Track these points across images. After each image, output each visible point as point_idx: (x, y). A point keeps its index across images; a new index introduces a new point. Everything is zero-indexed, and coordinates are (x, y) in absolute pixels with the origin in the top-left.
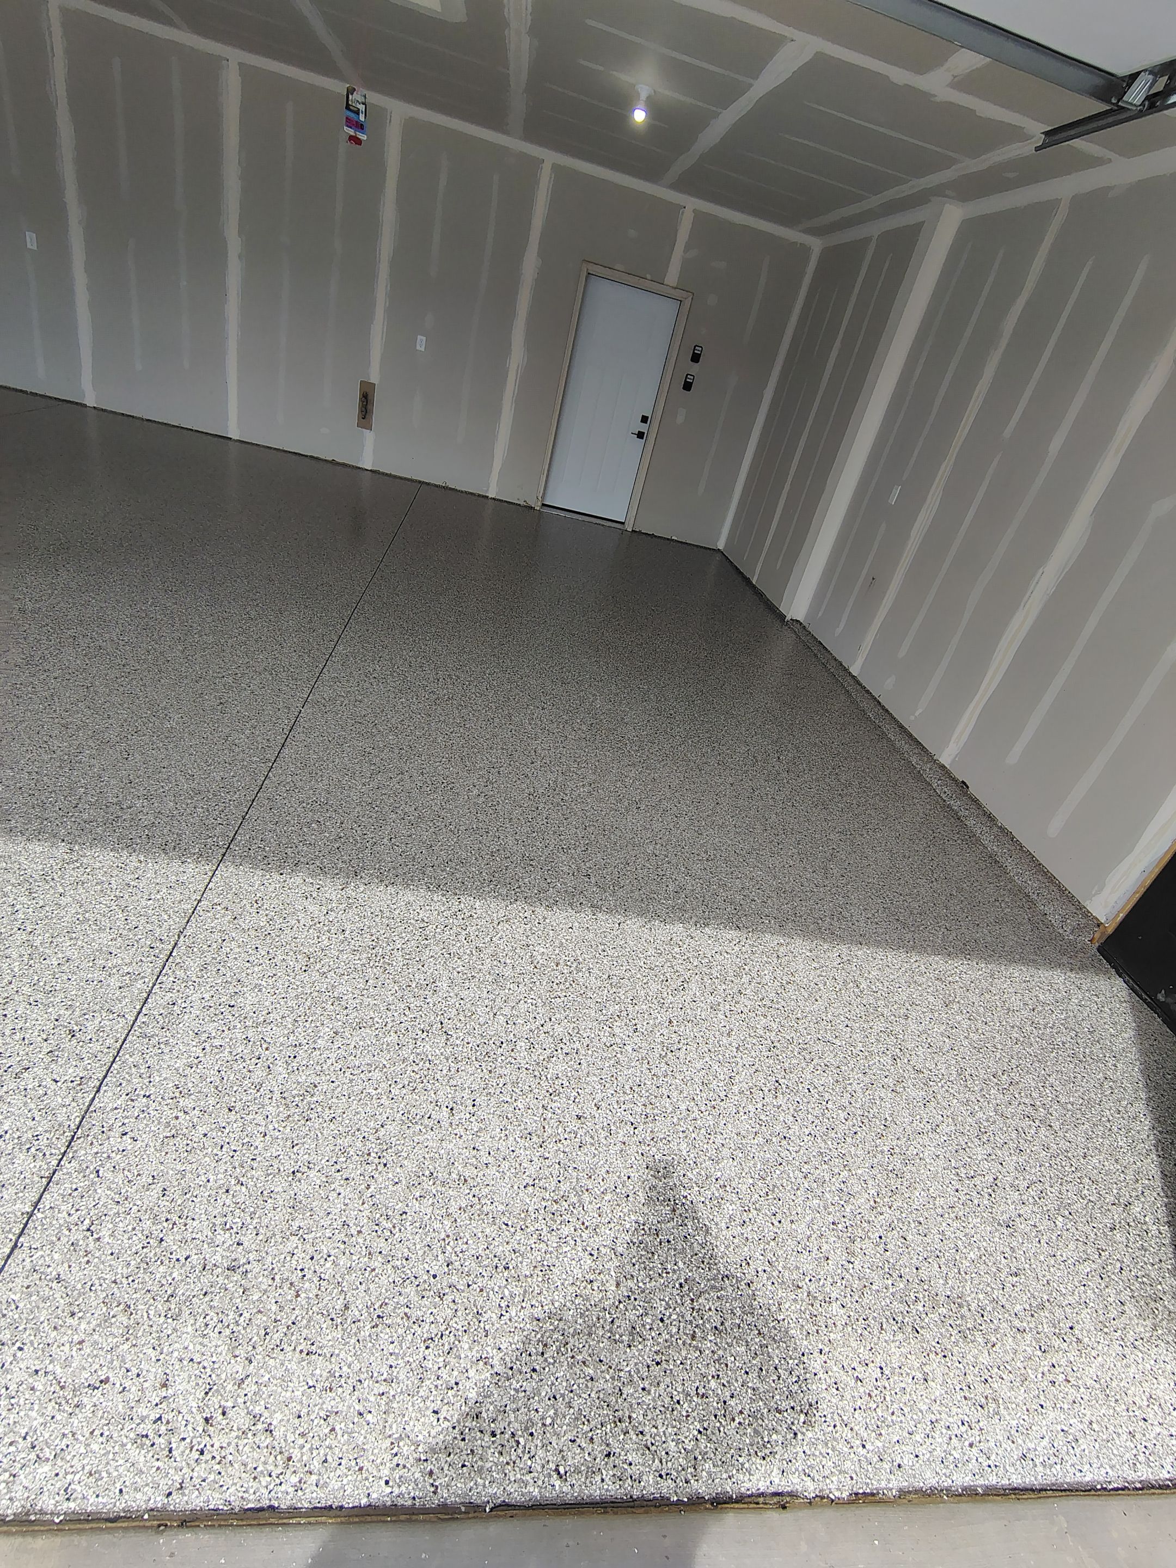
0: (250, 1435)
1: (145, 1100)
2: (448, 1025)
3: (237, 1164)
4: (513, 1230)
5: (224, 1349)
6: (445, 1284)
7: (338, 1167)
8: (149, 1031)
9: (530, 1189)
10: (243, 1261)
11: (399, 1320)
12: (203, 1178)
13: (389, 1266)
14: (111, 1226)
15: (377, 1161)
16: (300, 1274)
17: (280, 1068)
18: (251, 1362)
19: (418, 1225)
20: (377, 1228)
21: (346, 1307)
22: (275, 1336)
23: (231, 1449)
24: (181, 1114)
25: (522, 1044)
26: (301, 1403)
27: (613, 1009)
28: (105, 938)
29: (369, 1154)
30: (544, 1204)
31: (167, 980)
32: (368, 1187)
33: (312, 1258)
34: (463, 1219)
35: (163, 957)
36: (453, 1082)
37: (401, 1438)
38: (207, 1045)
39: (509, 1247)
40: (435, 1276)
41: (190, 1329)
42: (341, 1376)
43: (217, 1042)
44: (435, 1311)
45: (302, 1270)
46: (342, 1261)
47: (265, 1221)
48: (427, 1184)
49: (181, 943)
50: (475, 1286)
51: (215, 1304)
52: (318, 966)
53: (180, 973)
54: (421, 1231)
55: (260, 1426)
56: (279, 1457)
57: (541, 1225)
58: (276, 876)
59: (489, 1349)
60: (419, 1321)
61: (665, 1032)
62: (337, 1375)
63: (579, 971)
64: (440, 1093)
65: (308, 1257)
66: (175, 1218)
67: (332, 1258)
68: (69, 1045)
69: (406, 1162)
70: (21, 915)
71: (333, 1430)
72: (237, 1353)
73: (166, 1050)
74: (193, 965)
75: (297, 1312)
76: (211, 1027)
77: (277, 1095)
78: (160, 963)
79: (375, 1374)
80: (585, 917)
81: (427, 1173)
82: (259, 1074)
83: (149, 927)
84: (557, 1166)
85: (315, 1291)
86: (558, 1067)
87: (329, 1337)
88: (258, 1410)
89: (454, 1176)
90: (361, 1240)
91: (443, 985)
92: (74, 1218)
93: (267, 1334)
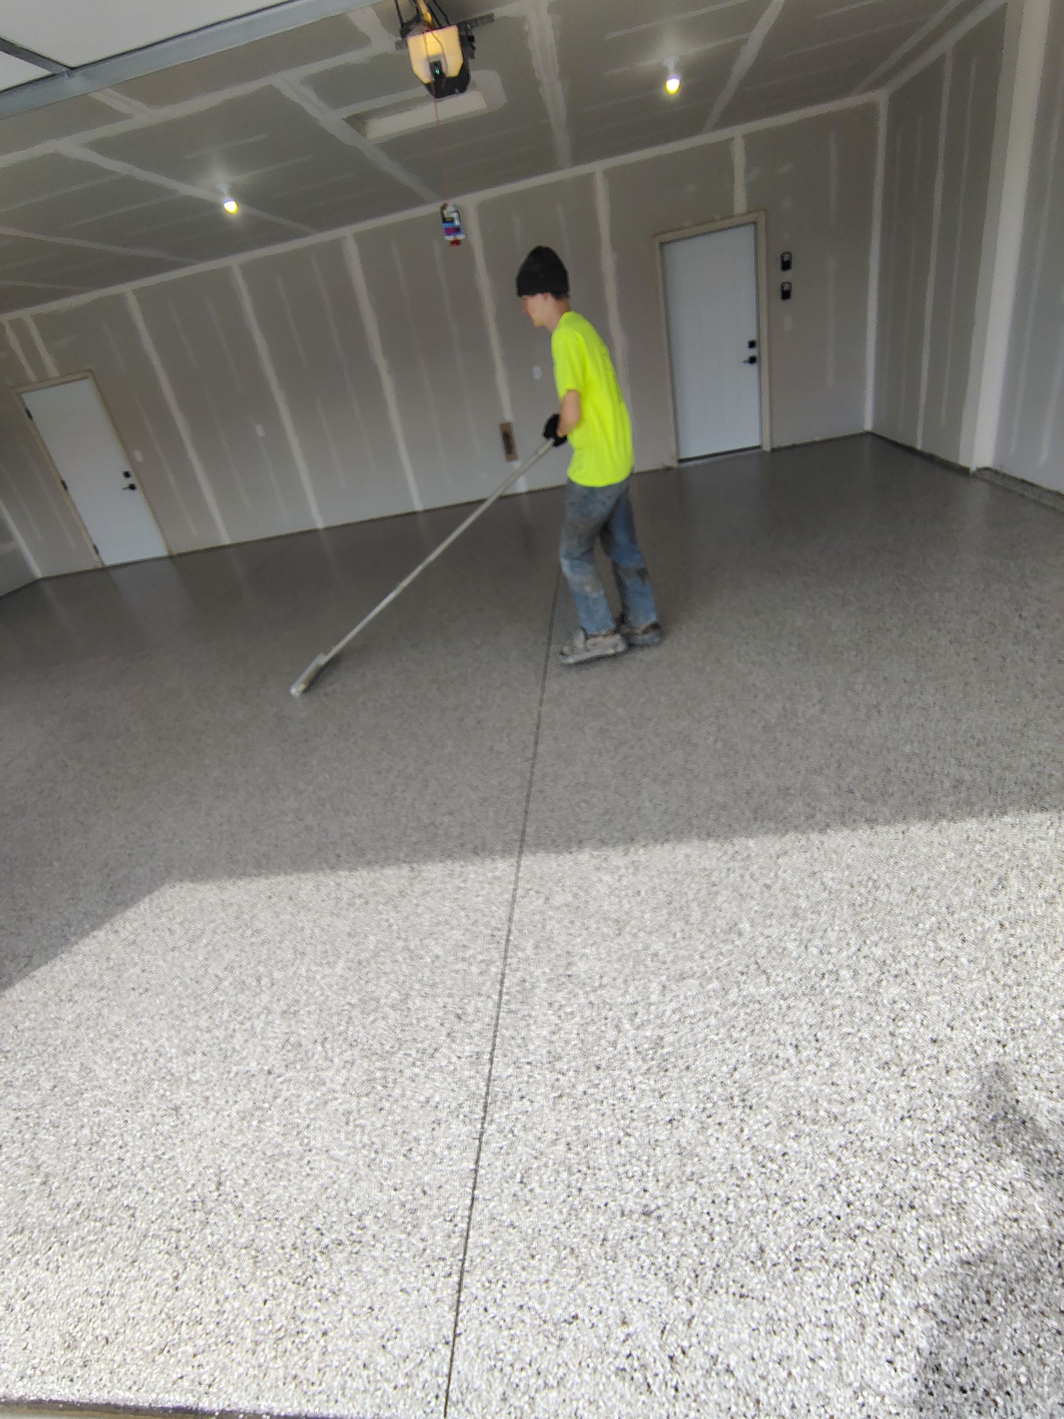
0: (713, 1374)
1: (528, 1067)
2: (765, 965)
3: (619, 1116)
4: (904, 1166)
5: (664, 1289)
6: (852, 1225)
7: (708, 1113)
8: (513, 1007)
9: (908, 1122)
10: (653, 1207)
11: (818, 1264)
12: (595, 1132)
13: (789, 1208)
14: (537, 1178)
15: (741, 1104)
16: (708, 1218)
17: (627, 1026)
18: (691, 1303)
19: (803, 1164)
20: (764, 1170)
21: (762, 1250)
22: (706, 1278)
23: (701, 1387)
24: (560, 1076)
25: (845, 973)
26: (750, 1345)
27: (930, 922)
28: (457, 934)
29: (732, 1098)
30: (929, 1136)
31: (513, 961)
32: (742, 1130)
33: (713, 1202)
34: (846, 1155)
35: (503, 942)
36: (787, 1020)
37: (862, 1388)
38: (561, 1013)
39: (907, 1185)
40: (839, 1218)
41: (629, 1270)
42: (779, 1319)
43: (569, 1010)
44: (852, 1254)
45: (708, 1213)
46: (742, 1204)
47: (661, 1169)
48: (799, 1123)
49: (513, 929)
50: (885, 1227)
51: (642, 1246)
52: (628, 928)
53: (520, 954)
54: (808, 1171)
55: (719, 1367)
56: (748, 1399)
57: (933, 1159)
58: (568, 856)
59: (924, 1295)
60: (839, 1265)
61: (1000, 937)
62: (776, 1318)
63: (877, 888)
64: (780, 1032)
65: (710, 1201)
66: (584, 1169)
67: (731, 1202)
68: (459, 1026)
69: (770, 1104)
70: (395, 927)
71: (790, 1374)
72: (677, 1294)
73: (531, 1022)
74: (529, 946)
75: (717, 1255)
76: (560, 997)
77: (632, 1051)
78: (503, 946)
79: (814, 1319)
80: (864, 833)
81: (794, 1112)
82: (611, 1034)
83: (486, 919)
84: (929, 1095)
85: (727, 1234)
86: (892, 991)
87: (756, 1281)
88: (713, 1350)
89: (822, 1113)
90: (753, 1183)
91: (745, 926)
92: (508, 1172)
93: (697, 1276)
